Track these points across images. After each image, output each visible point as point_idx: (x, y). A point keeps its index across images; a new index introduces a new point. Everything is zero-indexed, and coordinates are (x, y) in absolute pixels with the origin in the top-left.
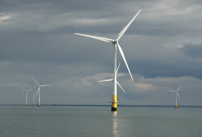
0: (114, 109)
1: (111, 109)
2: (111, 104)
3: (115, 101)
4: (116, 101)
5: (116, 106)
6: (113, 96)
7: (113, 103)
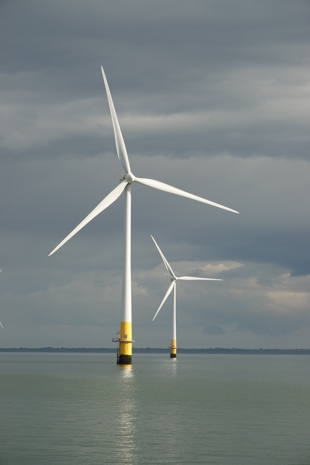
0: (123, 360)
1: (116, 360)
2: (116, 345)
3: (126, 337)
4: (130, 338)
5: (129, 351)
6: (123, 325)
7: (122, 343)
